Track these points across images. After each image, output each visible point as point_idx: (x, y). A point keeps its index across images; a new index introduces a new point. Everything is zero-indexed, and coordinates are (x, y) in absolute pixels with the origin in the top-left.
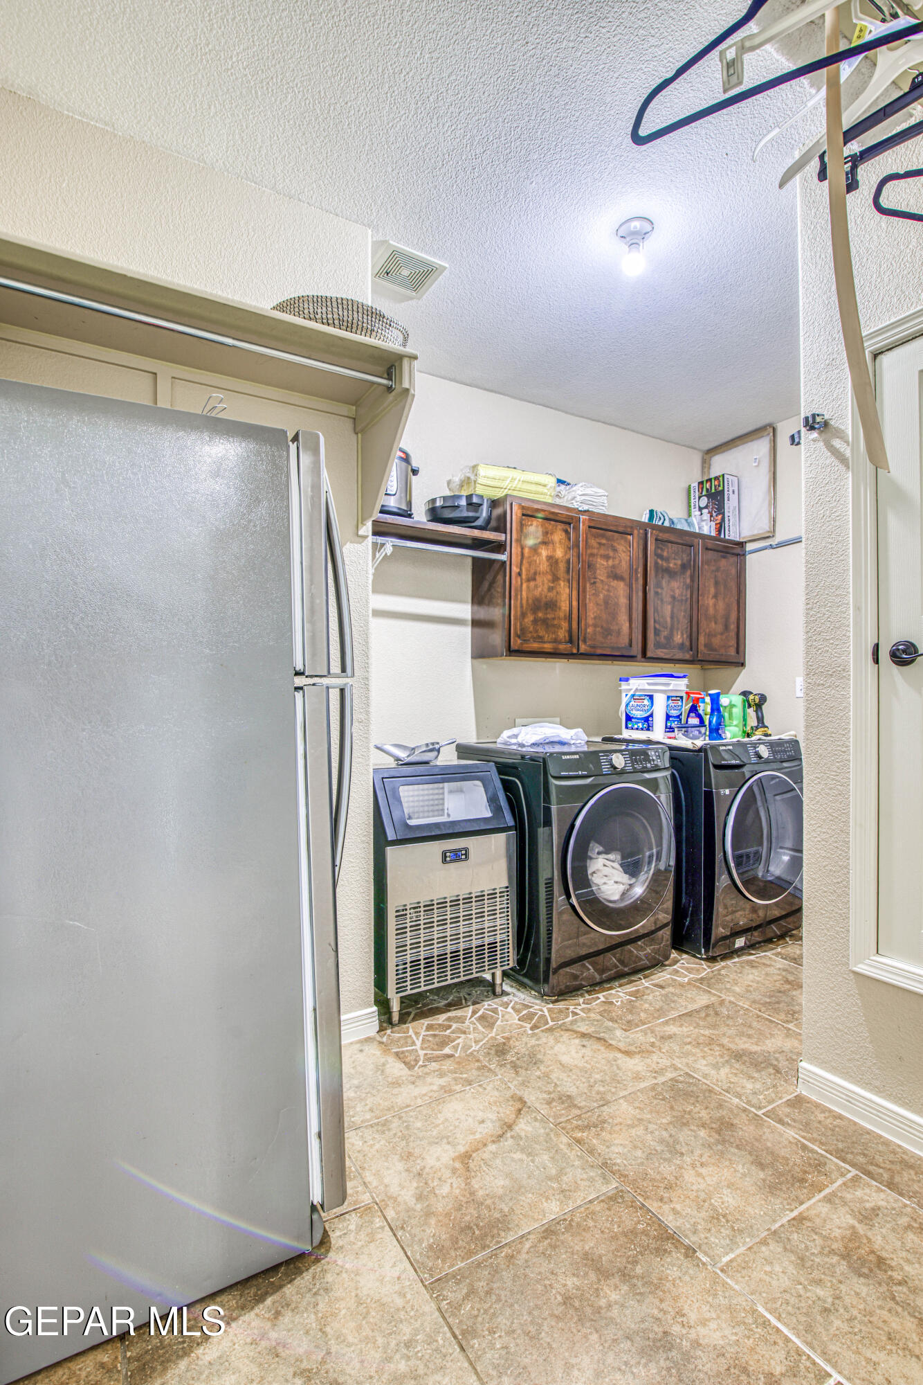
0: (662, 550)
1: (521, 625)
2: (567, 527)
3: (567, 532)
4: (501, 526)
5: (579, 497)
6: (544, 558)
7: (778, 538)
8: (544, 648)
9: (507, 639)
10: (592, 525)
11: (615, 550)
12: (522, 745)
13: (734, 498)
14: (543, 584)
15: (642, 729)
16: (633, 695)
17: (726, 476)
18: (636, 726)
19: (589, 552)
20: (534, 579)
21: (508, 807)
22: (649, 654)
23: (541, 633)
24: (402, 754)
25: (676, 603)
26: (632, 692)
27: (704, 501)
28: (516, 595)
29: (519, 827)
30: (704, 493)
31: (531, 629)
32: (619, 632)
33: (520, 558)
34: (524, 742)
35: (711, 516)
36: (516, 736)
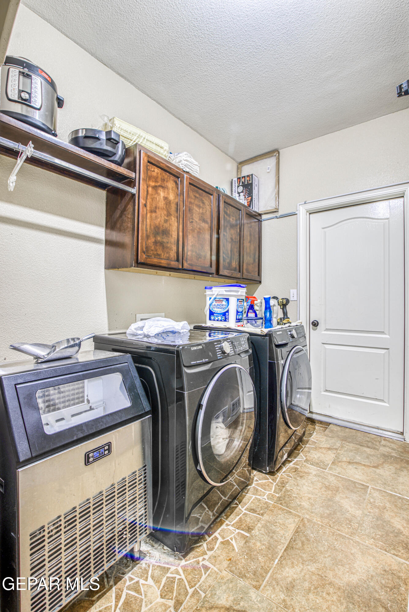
0: (227, 209)
1: (146, 244)
2: (176, 179)
3: (176, 183)
4: (132, 166)
5: (183, 161)
6: (162, 197)
7: (281, 213)
8: (160, 263)
9: (135, 253)
10: (191, 182)
11: (203, 203)
12: (148, 336)
13: (256, 188)
14: (161, 216)
15: (221, 321)
16: (215, 298)
17: (253, 175)
18: (217, 319)
19: (189, 200)
20: (155, 212)
21: (144, 393)
22: (221, 273)
23: (160, 252)
24: (42, 353)
25: (233, 243)
26: (214, 296)
27: (241, 189)
28: (143, 221)
29: (154, 411)
30: (241, 184)
31: (153, 248)
32: (205, 257)
33: (146, 193)
34: (150, 334)
35: (245, 197)
36: (142, 328)
